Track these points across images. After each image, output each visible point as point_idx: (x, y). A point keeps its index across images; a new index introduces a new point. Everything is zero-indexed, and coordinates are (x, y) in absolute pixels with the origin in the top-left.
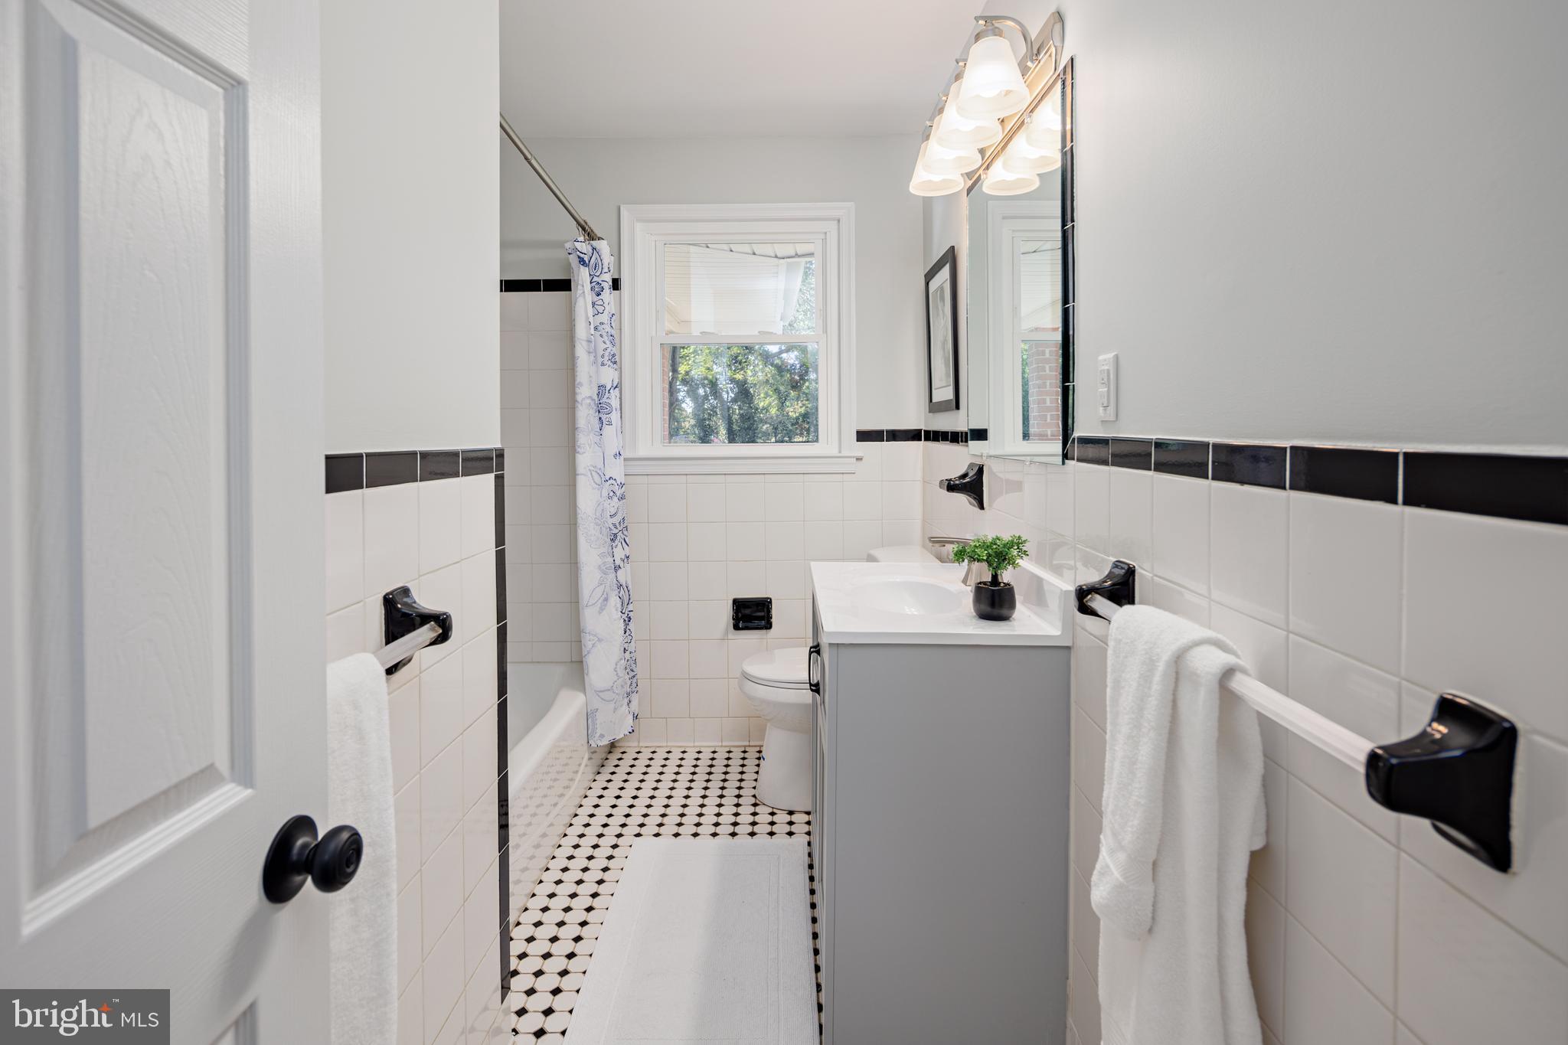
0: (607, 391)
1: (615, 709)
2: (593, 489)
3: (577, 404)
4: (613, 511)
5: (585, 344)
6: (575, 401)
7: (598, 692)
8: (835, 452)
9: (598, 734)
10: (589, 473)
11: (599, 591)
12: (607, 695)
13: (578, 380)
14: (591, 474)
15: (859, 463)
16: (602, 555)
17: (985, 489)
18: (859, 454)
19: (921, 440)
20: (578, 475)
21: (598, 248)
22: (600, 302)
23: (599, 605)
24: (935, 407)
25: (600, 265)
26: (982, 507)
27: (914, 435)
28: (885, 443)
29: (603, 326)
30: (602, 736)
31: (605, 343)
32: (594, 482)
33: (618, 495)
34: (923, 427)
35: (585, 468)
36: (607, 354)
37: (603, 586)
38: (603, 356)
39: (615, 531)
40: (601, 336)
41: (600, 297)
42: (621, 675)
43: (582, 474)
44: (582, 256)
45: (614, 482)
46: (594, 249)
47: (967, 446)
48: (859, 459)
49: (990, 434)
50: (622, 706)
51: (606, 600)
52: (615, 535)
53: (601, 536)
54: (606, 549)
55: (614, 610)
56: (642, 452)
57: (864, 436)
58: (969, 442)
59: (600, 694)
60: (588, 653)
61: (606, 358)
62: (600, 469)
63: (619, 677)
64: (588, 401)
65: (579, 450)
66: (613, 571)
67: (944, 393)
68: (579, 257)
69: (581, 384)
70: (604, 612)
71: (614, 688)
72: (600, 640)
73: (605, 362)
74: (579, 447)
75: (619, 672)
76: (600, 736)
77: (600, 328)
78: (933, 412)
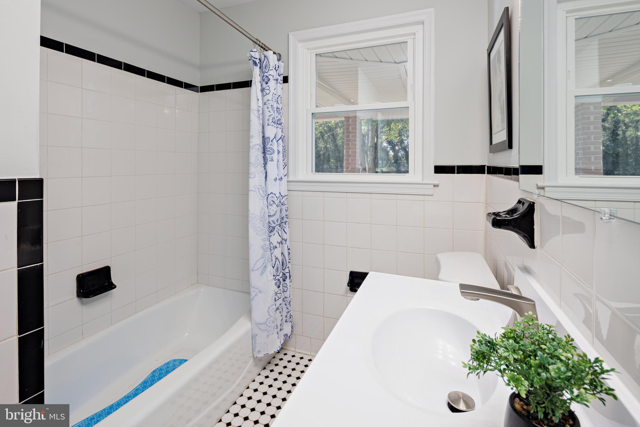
0: (270, 141)
1: (268, 336)
2: (260, 199)
3: (251, 149)
4: (272, 213)
5: (256, 113)
6: (249, 147)
7: (258, 324)
8: (419, 180)
9: (257, 350)
10: (257, 190)
11: (261, 261)
12: (263, 327)
13: (251, 134)
14: (259, 190)
15: (436, 188)
16: (263, 240)
17: (536, 227)
18: (436, 182)
19: (485, 173)
20: (250, 191)
21: (267, 55)
22: (268, 88)
23: (261, 270)
24: (494, 148)
25: (268, 66)
26: (532, 245)
27: (479, 170)
28: (456, 174)
29: (269, 102)
30: (259, 351)
31: (270, 112)
32: (261, 195)
33: (276, 203)
34: (486, 163)
35: (254, 187)
36: (271, 118)
37: (264, 258)
38: (268, 120)
39: (273, 225)
40: (268, 108)
41: (268, 85)
42: (272, 315)
43: (252, 191)
44: (255, 60)
45: (274, 196)
46: (265, 56)
47: (518, 180)
48: (436, 186)
49: (545, 170)
50: (273, 333)
51: (265, 267)
52: (274, 228)
53: (263, 228)
54: (266, 236)
55: (269, 274)
56: (301, 178)
57: (439, 170)
58: (520, 175)
59: (259, 326)
60: (252, 299)
61: (271, 121)
62: (264, 187)
63: (271, 317)
64: (258, 147)
65: (250, 176)
66: (269, 250)
67: (500, 136)
68: (253, 61)
69: (253, 136)
70: (264, 275)
71: (267, 323)
72: (260, 292)
73: (270, 124)
74: (250, 174)
75: (270, 313)
76: (258, 352)
77: (267, 103)
78: (493, 153)
